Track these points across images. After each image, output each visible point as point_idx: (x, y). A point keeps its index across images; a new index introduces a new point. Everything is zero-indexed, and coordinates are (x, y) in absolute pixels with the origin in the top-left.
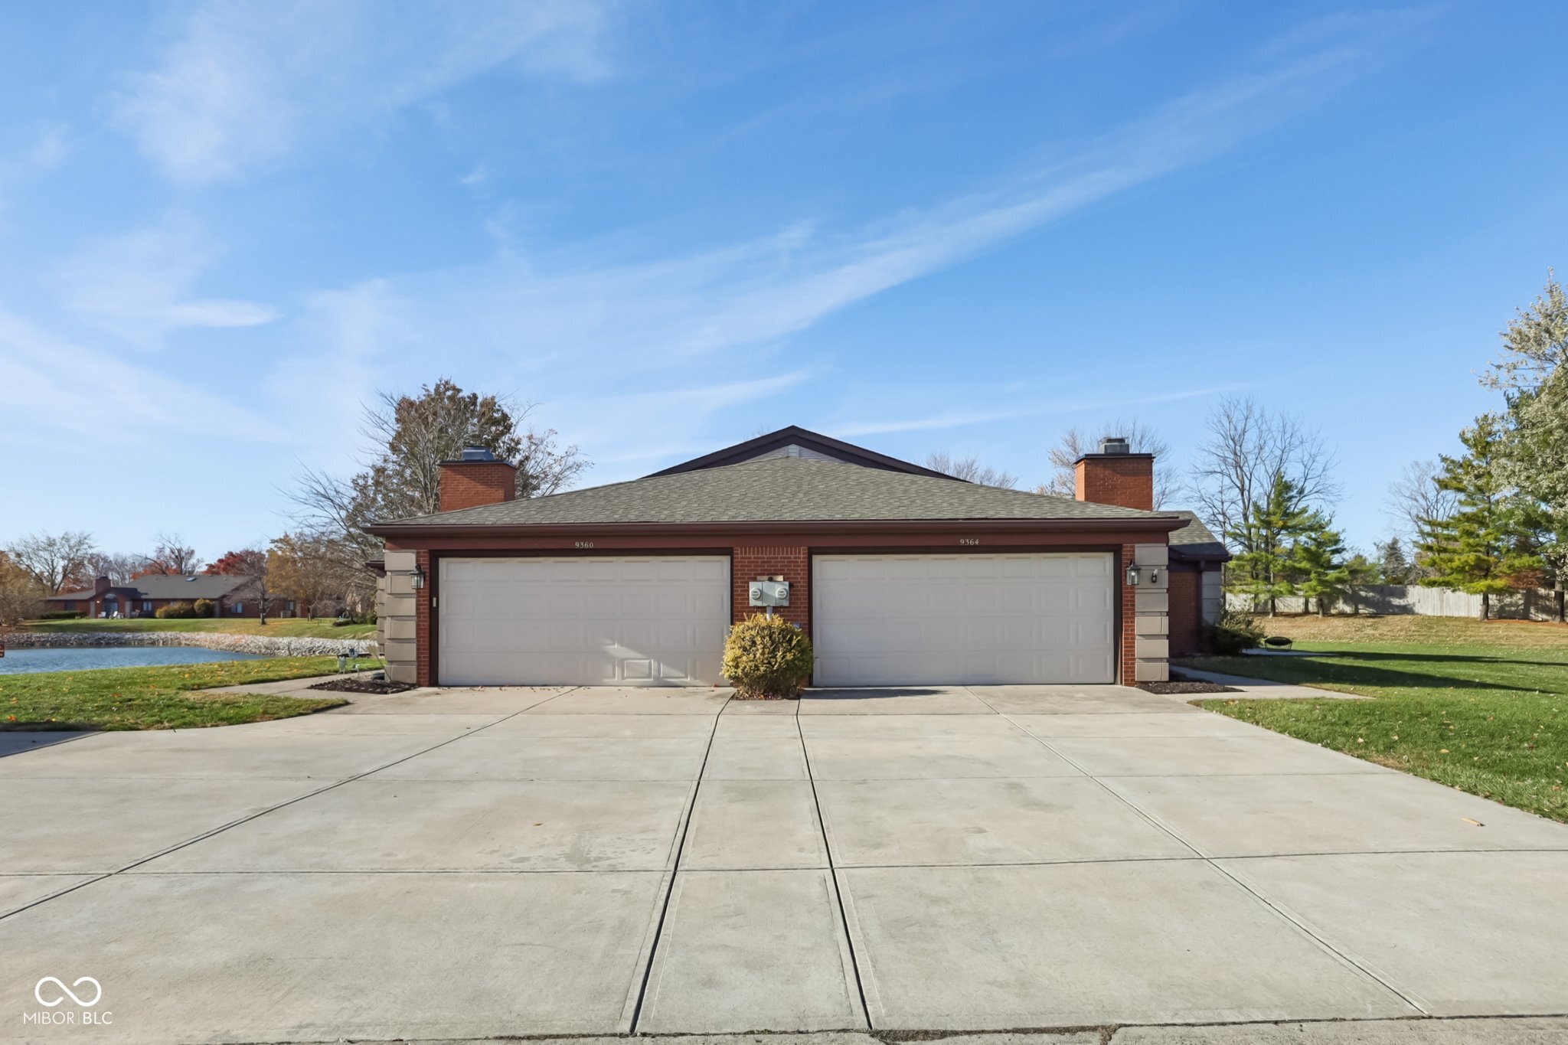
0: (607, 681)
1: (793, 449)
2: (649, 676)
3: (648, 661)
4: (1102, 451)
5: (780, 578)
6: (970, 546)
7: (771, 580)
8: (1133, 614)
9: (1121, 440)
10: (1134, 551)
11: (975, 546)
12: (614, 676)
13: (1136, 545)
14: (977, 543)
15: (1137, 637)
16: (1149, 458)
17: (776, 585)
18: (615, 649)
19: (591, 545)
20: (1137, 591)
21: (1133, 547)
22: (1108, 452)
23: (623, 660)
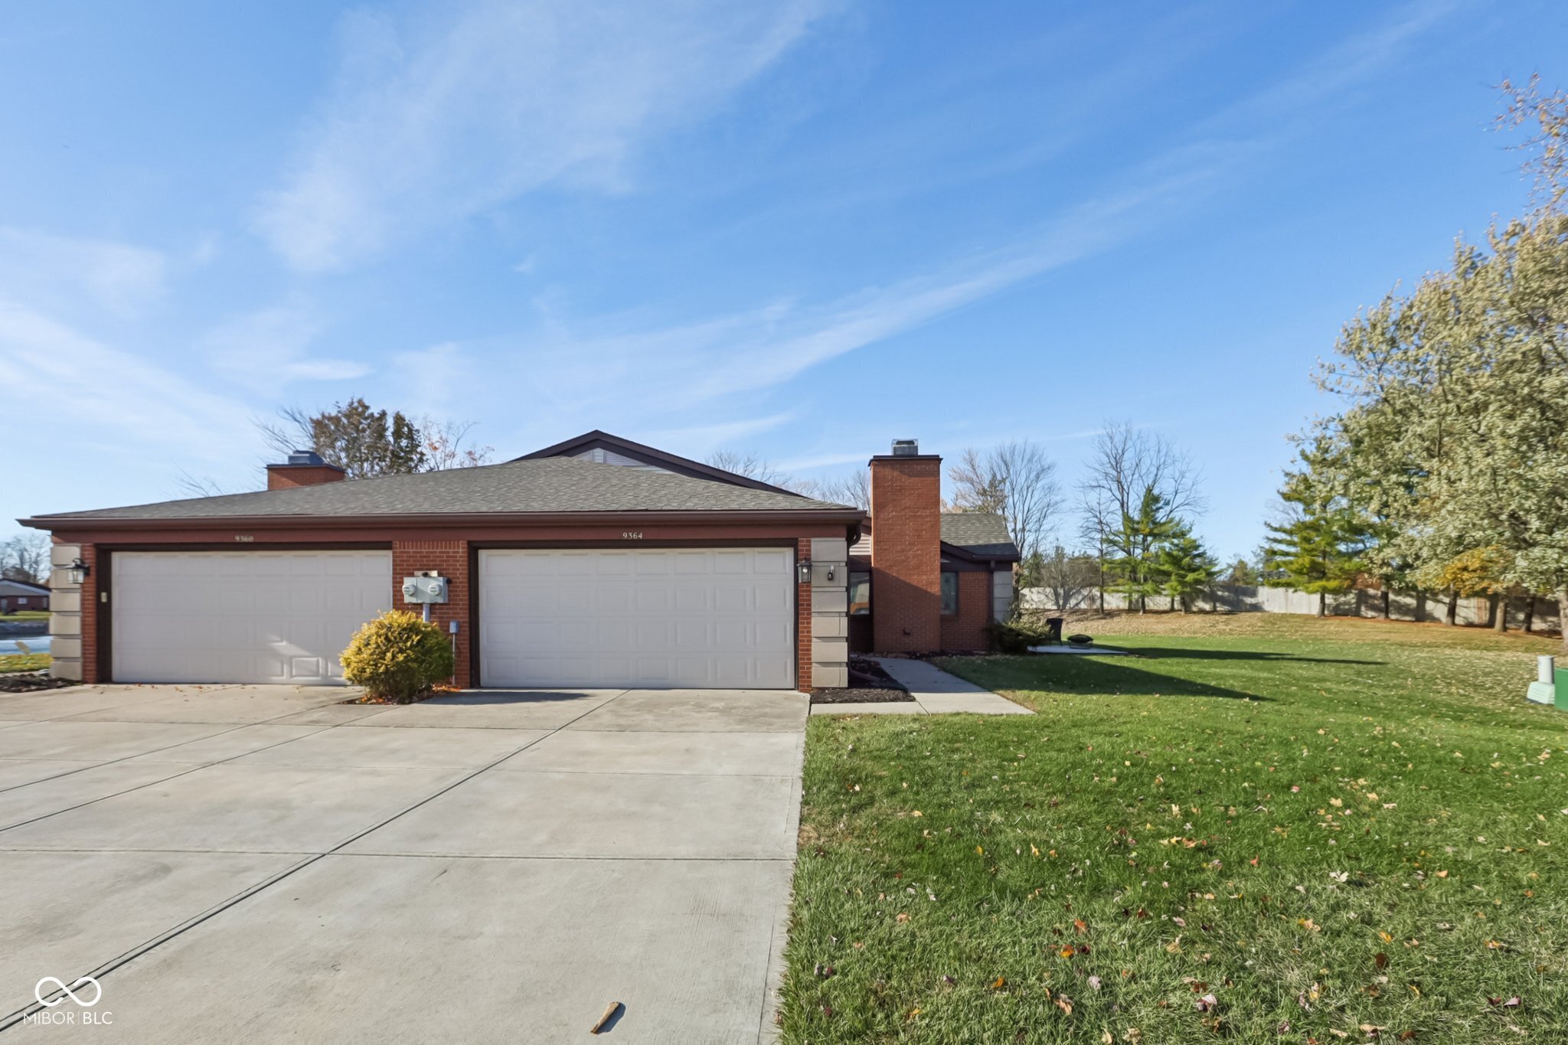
0: (275, 679)
1: (599, 454)
2: (317, 674)
3: (316, 659)
4: (890, 453)
5: (434, 573)
6: (633, 540)
7: (426, 575)
8: (810, 614)
9: (911, 442)
10: (810, 546)
11: (639, 540)
12: (282, 675)
13: (812, 539)
14: (641, 536)
15: (814, 640)
16: (936, 460)
17: (431, 581)
18: (282, 646)
19: (251, 539)
20: (813, 589)
21: (809, 541)
22: (898, 453)
23: (291, 658)
